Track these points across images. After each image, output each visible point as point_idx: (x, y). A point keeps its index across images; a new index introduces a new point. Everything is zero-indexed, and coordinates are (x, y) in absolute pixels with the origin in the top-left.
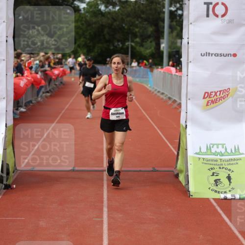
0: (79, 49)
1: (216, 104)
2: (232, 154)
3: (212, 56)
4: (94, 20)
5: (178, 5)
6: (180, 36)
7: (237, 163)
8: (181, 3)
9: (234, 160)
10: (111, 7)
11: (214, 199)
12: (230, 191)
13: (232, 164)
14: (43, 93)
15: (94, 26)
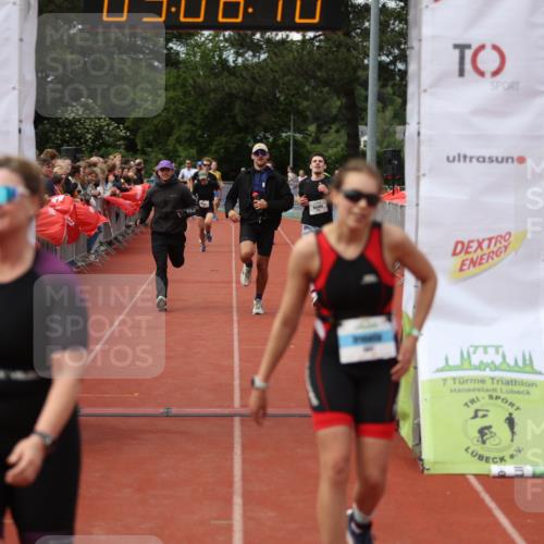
0: (180, 148)
1: (482, 267)
2: (517, 369)
3: (471, 161)
4: (212, 83)
5: (396, 51)
6: (400, 117)
7: (528, 393)
8: (402, 47)
9: (522, 383)
10: (249, 55)
11: (476, 476)
12: (512, 456)
13: (518, 392)
14: (101, 244)
15: (212, 95)
